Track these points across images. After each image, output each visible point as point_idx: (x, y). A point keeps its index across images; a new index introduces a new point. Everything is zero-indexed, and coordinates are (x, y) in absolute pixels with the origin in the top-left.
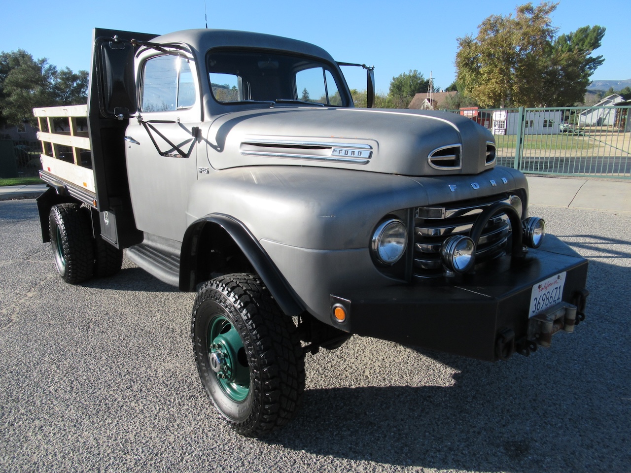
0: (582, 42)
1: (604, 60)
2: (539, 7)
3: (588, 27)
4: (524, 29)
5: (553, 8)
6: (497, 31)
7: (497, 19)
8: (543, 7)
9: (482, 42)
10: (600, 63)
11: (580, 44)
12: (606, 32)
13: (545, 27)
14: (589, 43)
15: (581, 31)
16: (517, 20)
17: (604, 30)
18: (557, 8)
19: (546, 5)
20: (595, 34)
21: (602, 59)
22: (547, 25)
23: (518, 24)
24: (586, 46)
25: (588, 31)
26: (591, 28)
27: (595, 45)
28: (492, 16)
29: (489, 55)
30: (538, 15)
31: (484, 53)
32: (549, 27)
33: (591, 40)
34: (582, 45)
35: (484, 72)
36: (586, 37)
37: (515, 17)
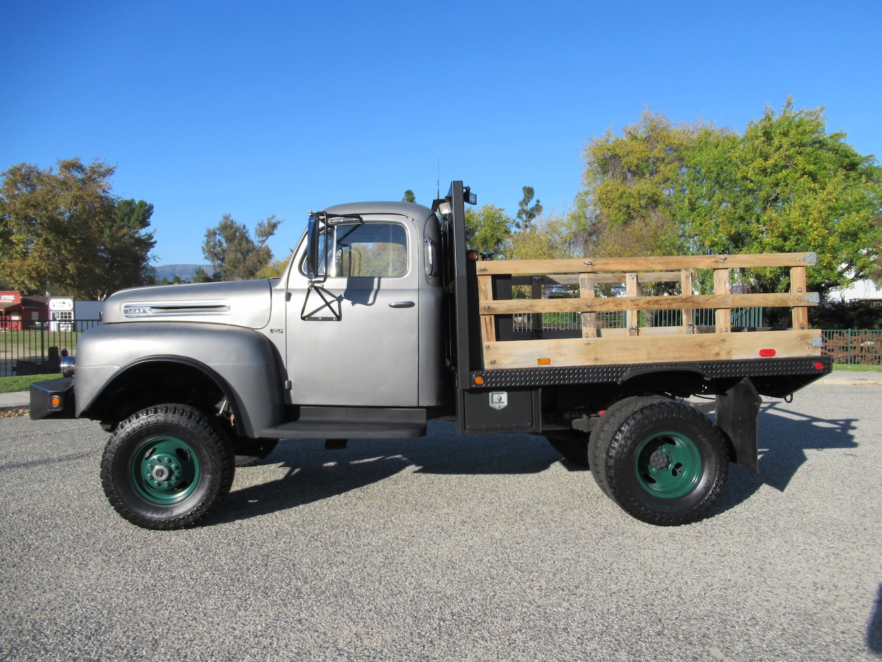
0: (127, 217)
1: (155, 242)
2: (92, 168)
3: (133, 201)
4: (75, 192)
5: (110, 172)
6: (33, 187)
7: (31, 171)
8: (97, 168)
9: (11, 198)
10: (152, 245)
11: (126, 220)
12: (154, 209)
13: (103, 195)
14: (137, 220)
15: (125, 204)
16: (61, 177)
17: (151, 207)
18: (115, 173)
19: (100, 166)
20: (142, 211)
21: (153, 240)
22: (104, 191)
23: (64, 183)
24: (133, 223)
25: (133, 205)
26: (137, 201)
27: (144, 223)
28: (23, 165)
29: (26, 217)
30: (90, 177)
31: (17, 214)
32: (107, 194)
33: (139, 216)
34: (129, 221)
35: (20, 241)
36: (132, 211)
37: (57, 172)
